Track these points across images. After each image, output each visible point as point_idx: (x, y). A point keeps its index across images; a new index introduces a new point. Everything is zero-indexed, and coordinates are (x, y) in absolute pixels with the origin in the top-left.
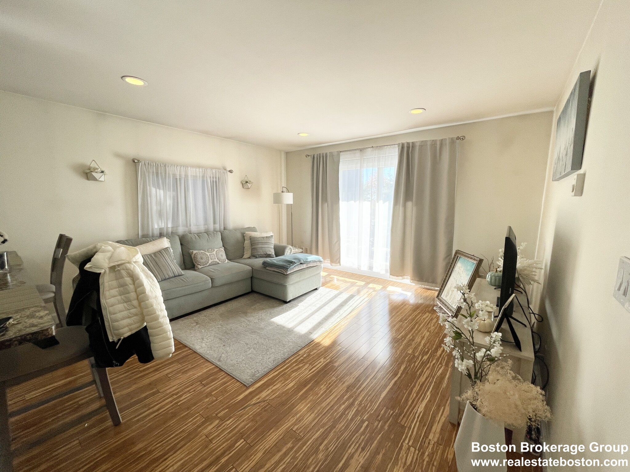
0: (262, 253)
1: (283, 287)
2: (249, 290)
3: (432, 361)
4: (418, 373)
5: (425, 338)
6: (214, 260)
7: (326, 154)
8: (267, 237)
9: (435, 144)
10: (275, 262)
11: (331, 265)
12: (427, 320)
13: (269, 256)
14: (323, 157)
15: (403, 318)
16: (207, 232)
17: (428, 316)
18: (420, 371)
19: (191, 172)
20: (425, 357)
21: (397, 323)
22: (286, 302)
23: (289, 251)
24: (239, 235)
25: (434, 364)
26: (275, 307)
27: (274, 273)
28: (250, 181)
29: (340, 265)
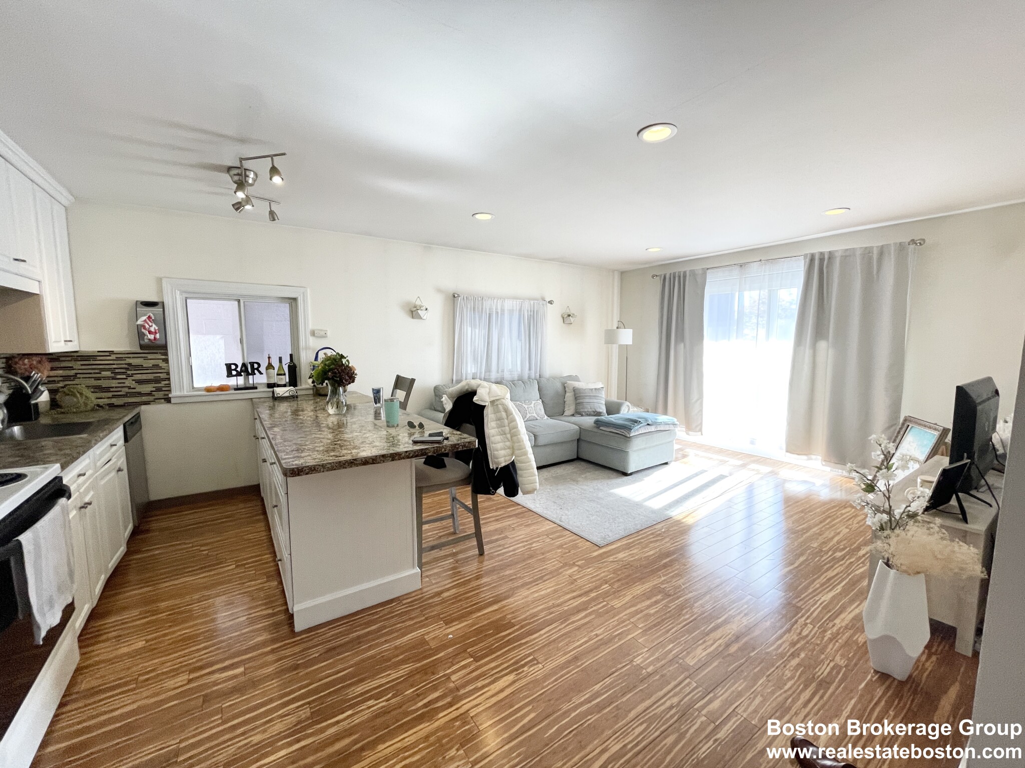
0: (590, 410)
1: (624, 453)
2: (575, 457)
3: (849, 559)
4: (825, 567)
5: (841, 535)
6: (533, 415)
7: (685, 273)
8: (595, 389)
9: (869, 253)
10: (612, 419)
11: (688, 434)
12: (847, 516)
13: (599, 414)
14: (679, 277)
15: (805, 509)
16: (520, 379)
17: (848, 512)
18: (828, 566)
19: (508, 304)
20: (838, 554)
21: (796, 513)
22: (625, 474)
23: (627, 410)
24: (559, 386)
25: (852, 562)
26: (612, 478)
27: (611, 434)
28: (573, 314)
29: (702, 434)
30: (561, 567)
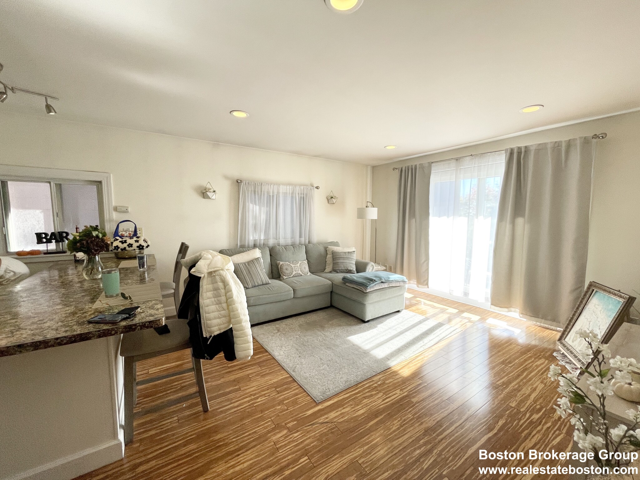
0: (343, 268)
1: (363, 305)
2: (329, 305)
3: (546, 423)
4: (523, 435)
5: (538, 391)
6: (298, 272)
7: (416, 166)
8: (348, 252)
9: (558, 146)
10: (355, 278)
11: (418, 286)
12: (542, 369)
13: (350, 272)
14: (412, 169)
15: (506, 360)
16: (293, 245)
17: (542, 364)
18: (526, 432)
19: (282, 189)
20: (536, 417)
21: (497, 365)
22: (364, 322)
23: (371, 268)
24: (322, 249)
25: (548, 428)
26: (353, 325)
27: (354, 289)
28: (335, 197)
29: (428, 288)
30: (273, 429)
